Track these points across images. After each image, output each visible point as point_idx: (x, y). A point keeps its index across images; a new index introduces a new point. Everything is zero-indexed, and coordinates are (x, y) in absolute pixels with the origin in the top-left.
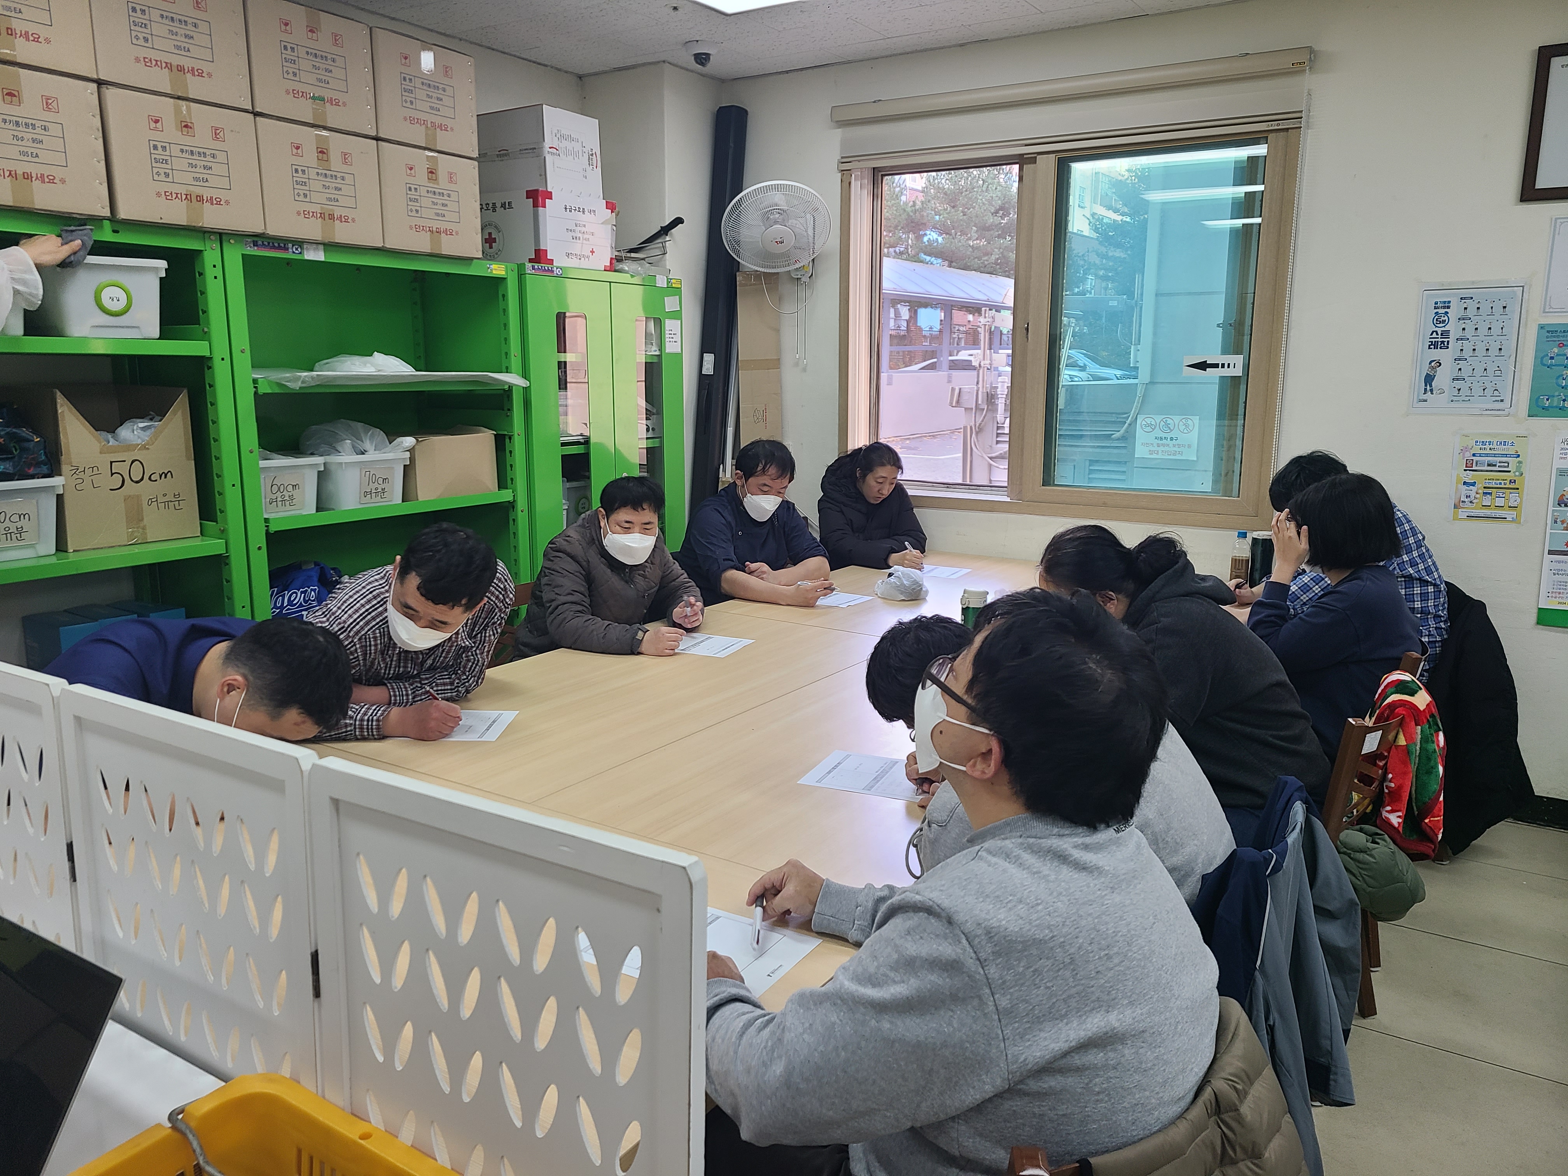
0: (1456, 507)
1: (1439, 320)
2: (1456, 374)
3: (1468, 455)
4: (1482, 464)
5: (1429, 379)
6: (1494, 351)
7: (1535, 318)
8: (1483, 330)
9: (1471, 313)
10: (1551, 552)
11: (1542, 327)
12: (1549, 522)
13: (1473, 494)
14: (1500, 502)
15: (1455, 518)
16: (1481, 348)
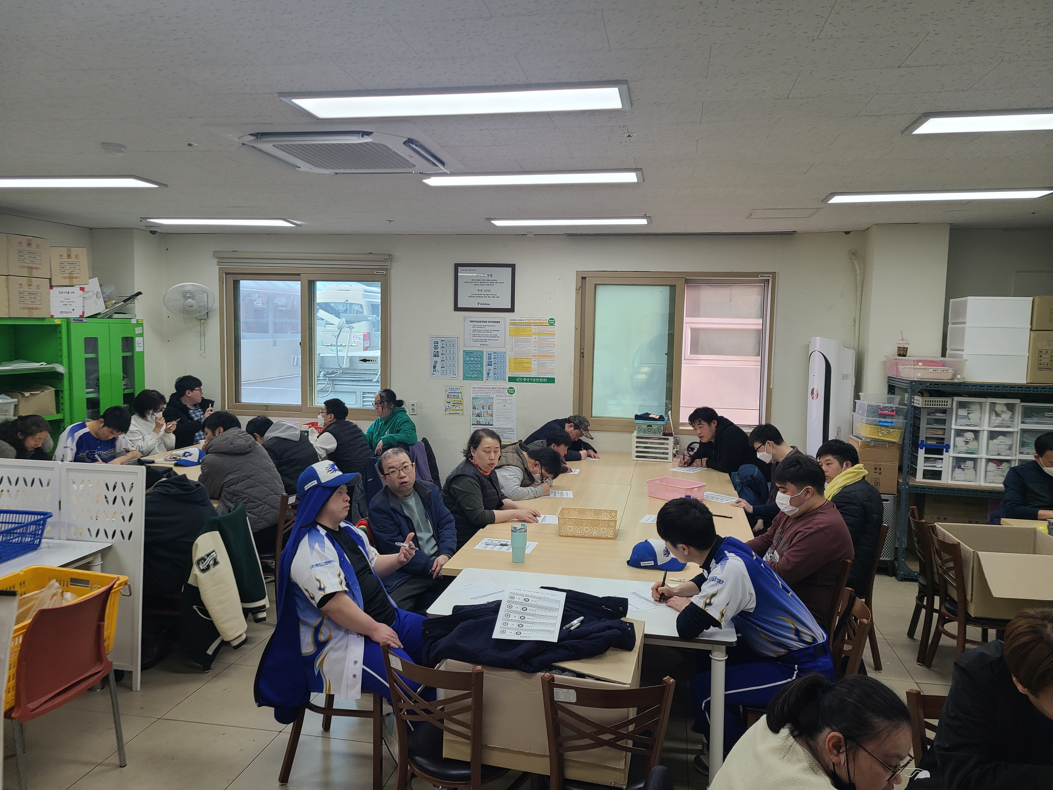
0: (446, 410)
1: (436, 348)
2: (442, 366)
3: (447, 393)
4: (452, 396)
5: (434, 367)
6: (452, 359)
7: (462, 348)
8: (448, 351)
9: (444, 346)
11: (464, 351)
12: (471, 415)
13: (450, 406)
14: (458, 408)
15: (446, 414)
16: (448, 357)
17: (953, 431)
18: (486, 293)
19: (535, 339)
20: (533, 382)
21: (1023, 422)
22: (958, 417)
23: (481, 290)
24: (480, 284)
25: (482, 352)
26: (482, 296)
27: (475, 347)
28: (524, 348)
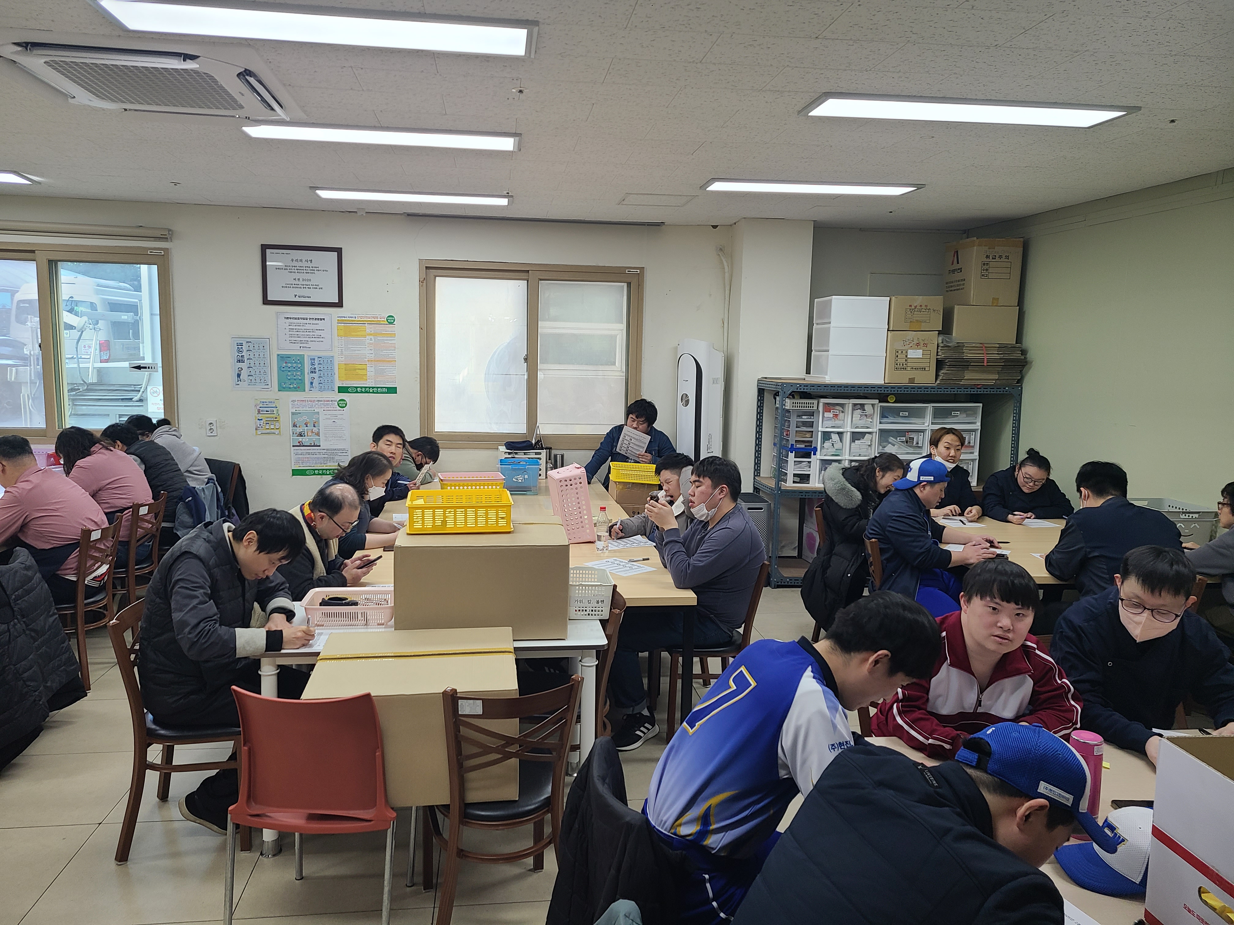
0: (256, 429)
1: (239, 351)
2: (249, 374)
3: (258, 407)
4: (264, 411)
5: (239, 375)
6: (262, 365)
7: (275, 353)
8: (257, 356)
9: (251, 348)
10: (293, 446)
11: (278, 355)
12: (291, 434)
13: (262, 423)
14: (272, 427)
15: (257, 434)
16: (257, 363)
17: (820, 433)
18: (304, 283)
19: (371, 340)
20: (369, 392)
21: (880, 423)
22: (825, 419)
23: (299, 279)
24: (296, 271)
25: (302, 356)
26: (300, 286)
27: (293, 350)
28: (357, 352)
